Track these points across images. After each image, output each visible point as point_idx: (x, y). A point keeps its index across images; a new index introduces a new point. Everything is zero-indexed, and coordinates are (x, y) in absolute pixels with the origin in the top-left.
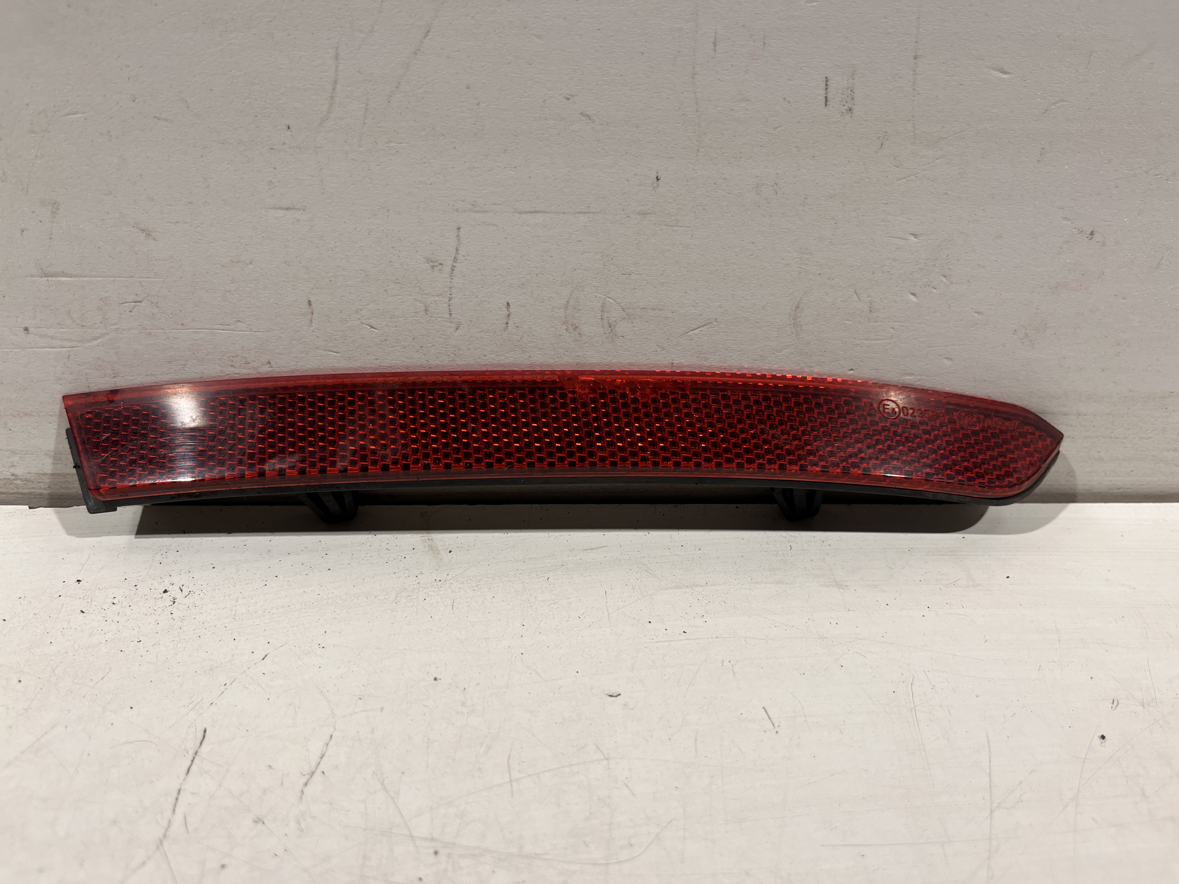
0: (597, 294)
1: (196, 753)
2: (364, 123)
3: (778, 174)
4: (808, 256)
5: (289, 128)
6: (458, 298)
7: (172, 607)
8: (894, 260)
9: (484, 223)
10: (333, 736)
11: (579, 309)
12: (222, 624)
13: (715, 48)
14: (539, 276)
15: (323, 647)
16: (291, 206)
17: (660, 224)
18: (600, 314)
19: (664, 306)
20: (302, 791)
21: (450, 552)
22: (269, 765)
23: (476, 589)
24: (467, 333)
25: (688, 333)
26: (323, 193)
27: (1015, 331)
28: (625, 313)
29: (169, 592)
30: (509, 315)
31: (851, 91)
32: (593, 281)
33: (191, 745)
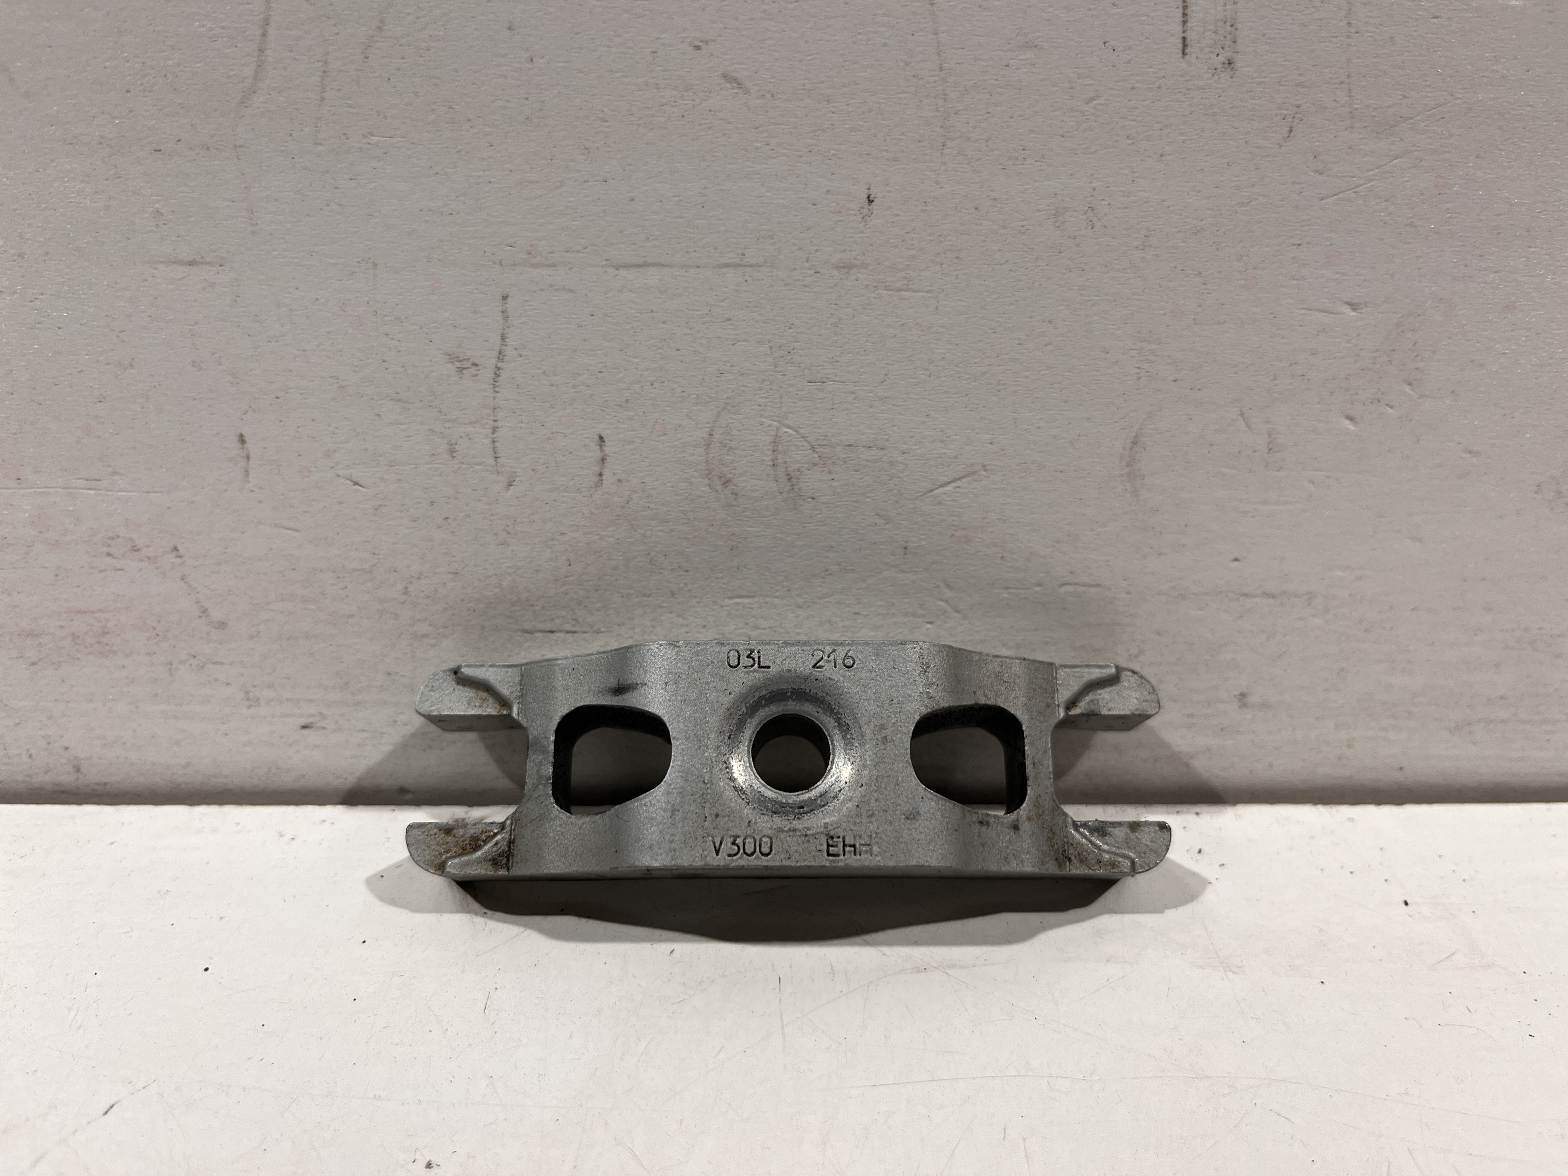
0: (764, 420)
2: (322, 99)
3: (1094, 189)
4: (1153, 346)
6: (509, 427)
8: (1314, 353)
9: (551, 286)
11: (731, 448)
14: (655, 386)
16: (198, 258)
17: (875, 287)
18: (770, 458)
19: (887, 440)
24: (527, 493)
25: (932, 491)
26: (253, 233)
27: (1539, 486)
28: (816, 455)
30: (603, 460)
31: (1232, 26)
32: (755, 395)
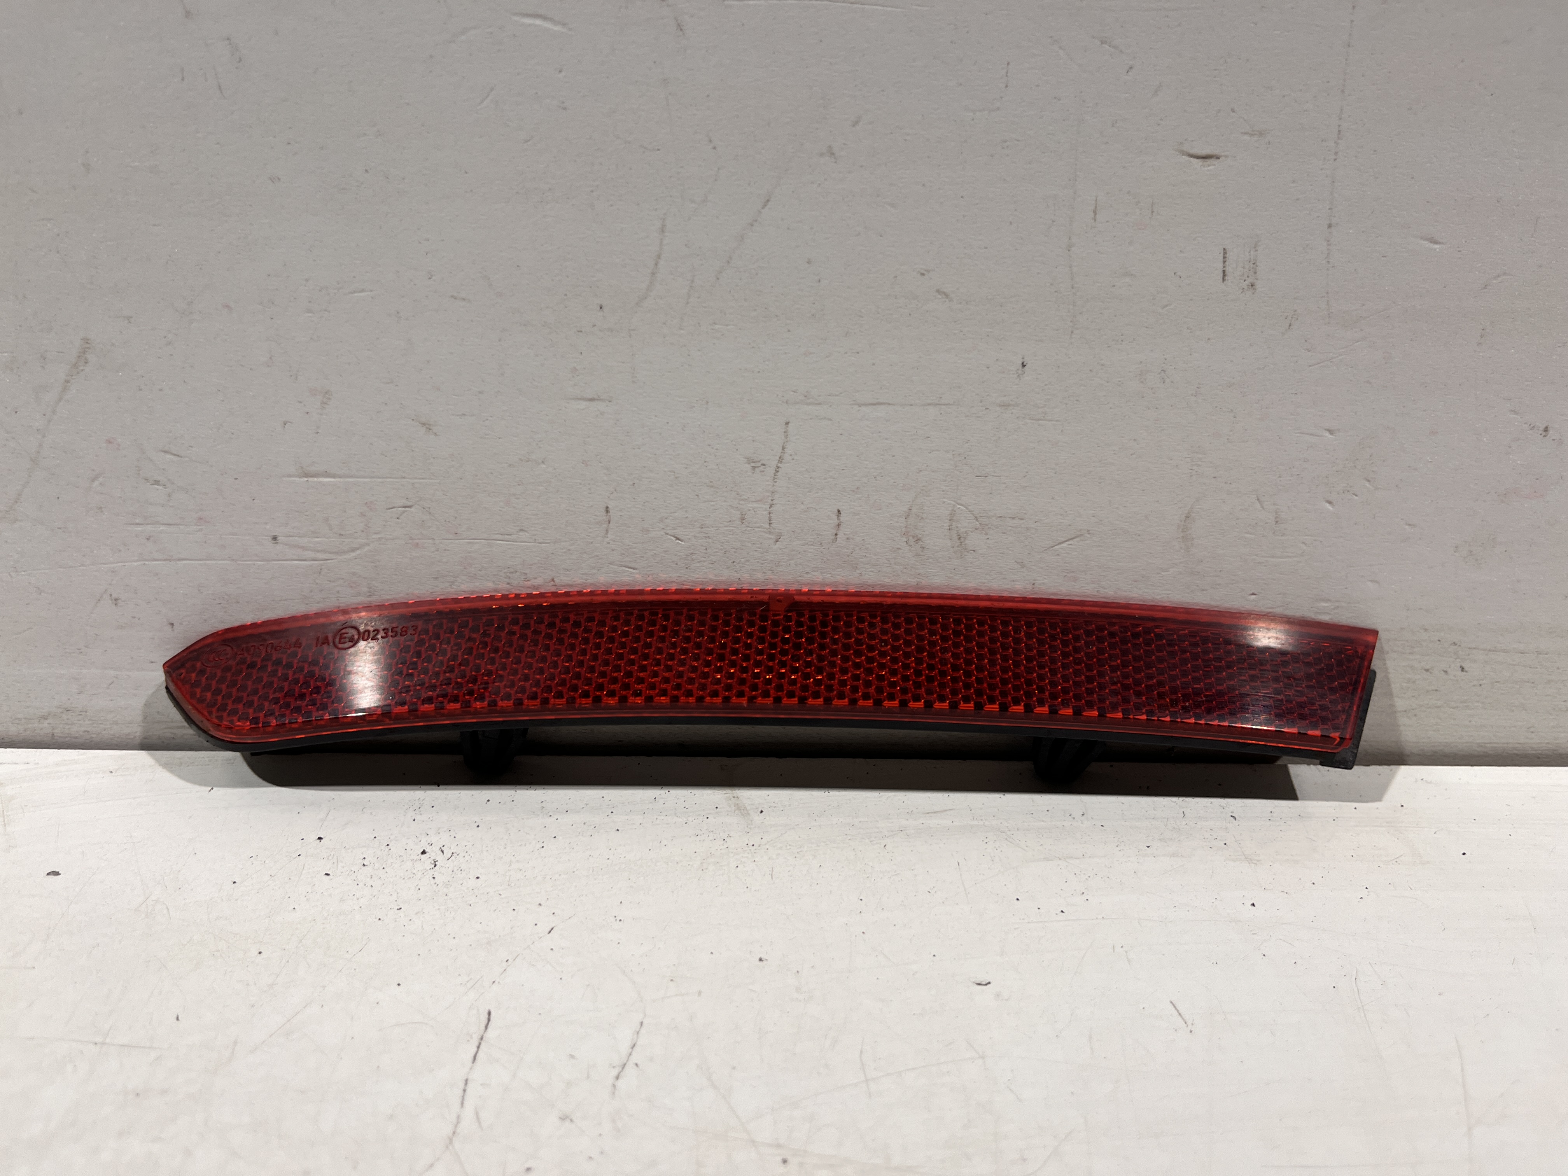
0: (945, 500)
1: (482, 1039)
2: (688, 303)
3: (1166, 359)
4: (1200, 456)
5: (601, 308)
6: (781, 504)
7: (434, 870)
8: (1305, 461)
9: (817, 416)
10: (643, 1023)
11: (922, 518)
12: (495, 892)
13: (1095, 217)
14: (877, 479)
15: (620, 920)
16: (596, 397)
17: (1024, 418)
18: (948, 524)
19: (1025, 514)
20: (614, 1086)
21: (762, 812)
22: (571, 1055)
23: (797, 855)
24: (787, 546)
25: (1053, 547)
26: (633, 382)
27: (1456, 547)
28: (978, 523)
29: (427, 854)
30: (839, 525)
31: (1254, 264)
32: (941, 484)
33: (476, 1029)
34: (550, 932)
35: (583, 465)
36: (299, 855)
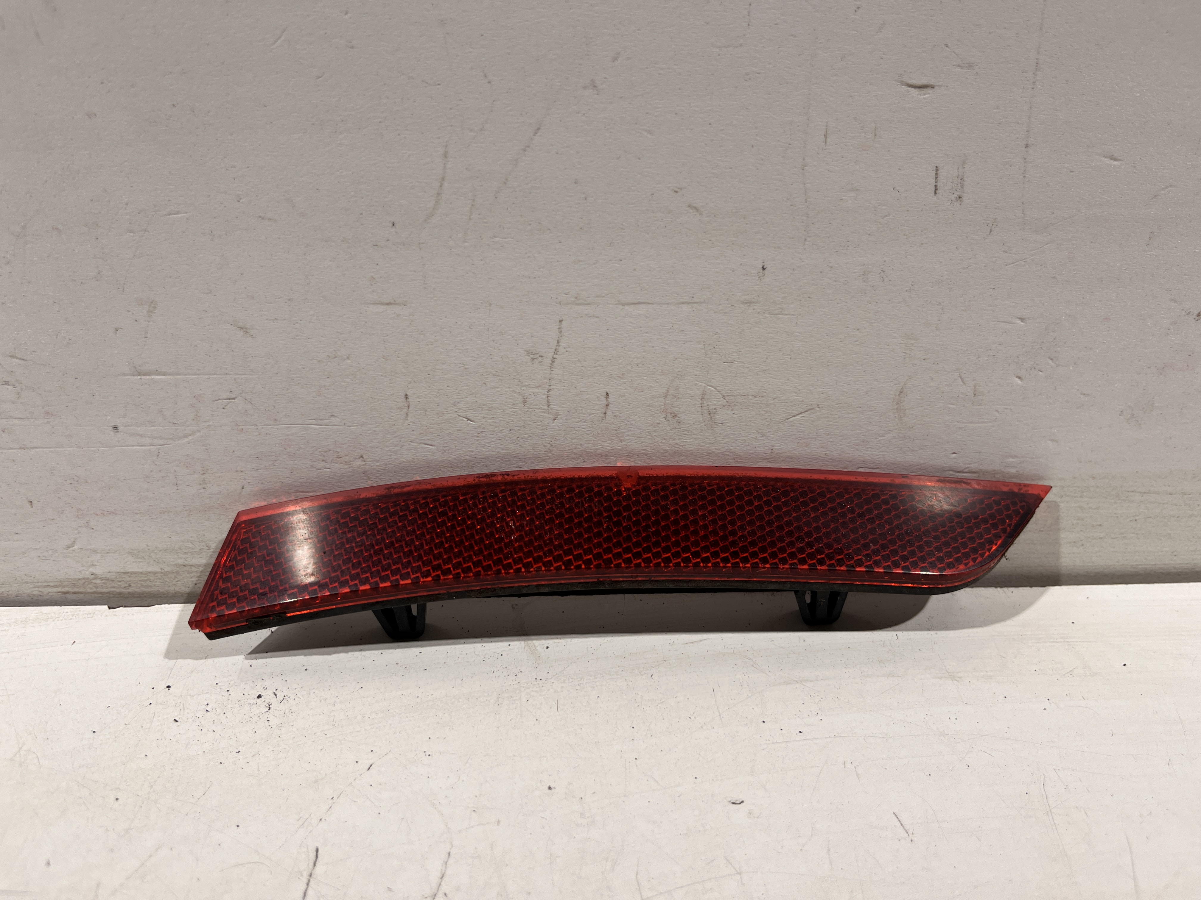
0: (697, 383)
1: (310, 876)
2: (470, 219)
3: (885, 261)
4: (913, 342)
5: (393, 225)
6: (557, 389)
7: (268, 713)
8: (1000, 344)
9: (586, 315)
10: (451, 853)
11: (678, 397)
12: (321, 732)
13: (825, 140)
14: (639, 366)
15: (429, 755)
16: (392, 301)
17: (763, 313)
18: (700, 402)
19: (765, 392)
21: (547, 648)
22: (388, 888)
23: (578, 688)
24: (564, 423)
25: (788, 419)
26: (425, 288)
27: (1121, 411)
28: (725, 401)
29: (263, 697)
30: (607, 405)
31: (961, 179)
32: (694, 370)
33: (305, 866)
34: (369, 769)
35: (384, 360)
36: (150, 704)
